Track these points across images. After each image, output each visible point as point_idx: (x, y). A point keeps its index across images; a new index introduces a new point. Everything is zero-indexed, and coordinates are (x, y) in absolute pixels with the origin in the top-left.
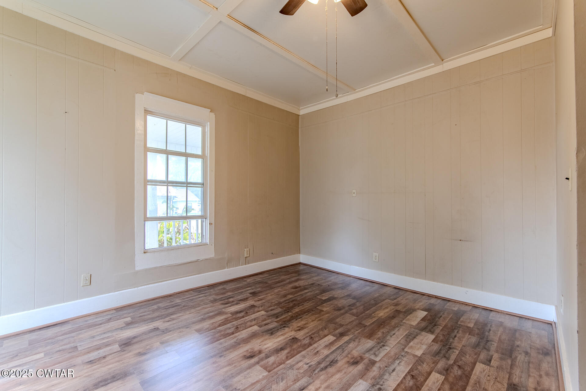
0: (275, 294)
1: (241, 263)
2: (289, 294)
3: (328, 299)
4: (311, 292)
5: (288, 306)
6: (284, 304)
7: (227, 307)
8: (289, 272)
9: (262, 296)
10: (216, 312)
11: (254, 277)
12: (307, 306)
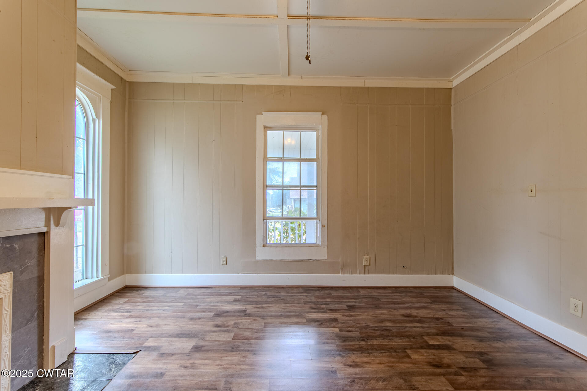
0: (372, 316)
1: (358, 272)
2: (390, 321)
3: (438, 345)
4: (423, 328)
5: (370, 334)
6: (369, 330)
7: (312, 312)
8: (423, 294)
9: (357, 312)
10: (298, 313)
11: (372, 290)
12: (396, 342)
